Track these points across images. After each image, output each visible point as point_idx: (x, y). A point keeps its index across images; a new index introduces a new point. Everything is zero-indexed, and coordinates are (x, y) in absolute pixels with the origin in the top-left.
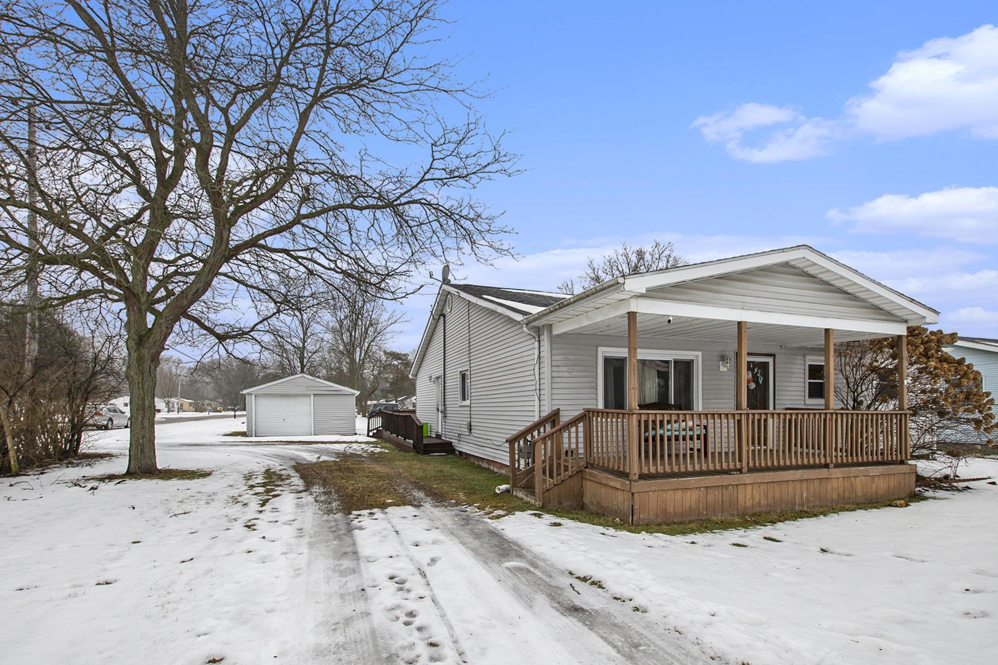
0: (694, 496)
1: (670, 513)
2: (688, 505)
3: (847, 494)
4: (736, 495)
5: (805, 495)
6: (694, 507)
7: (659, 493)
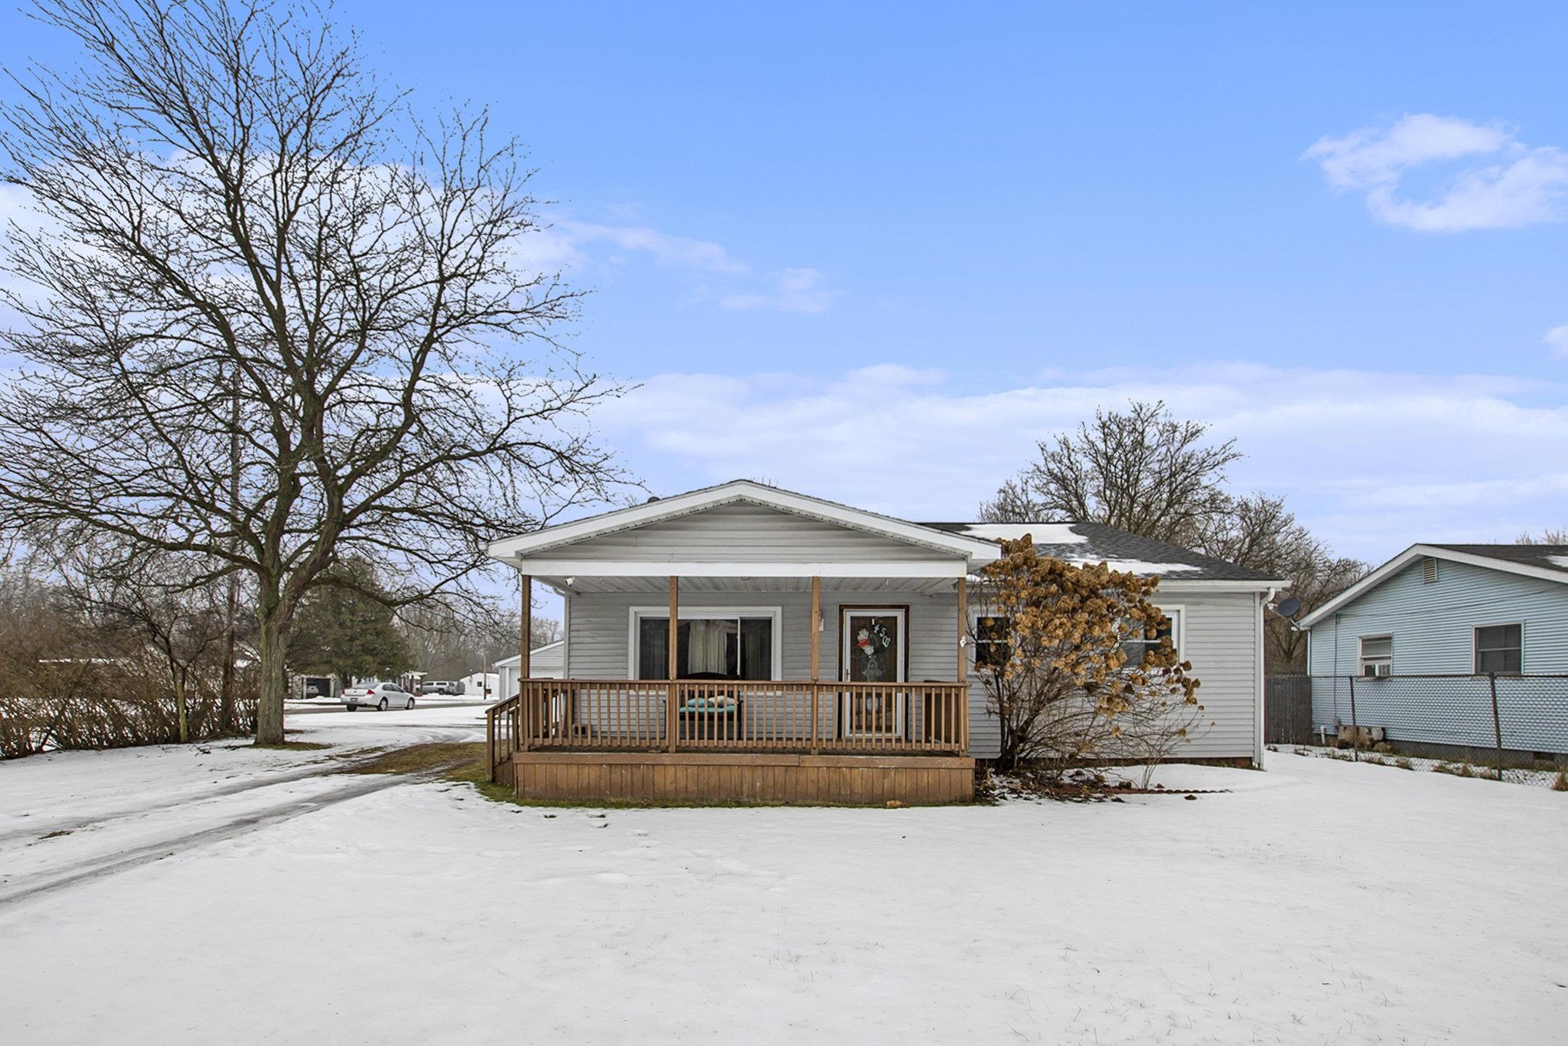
0: (592, 772)
1: (563, 789)
2: (586, 782)
3: (833, 789)
4: (651, 776)
5: (758, 784)
6: (592, 785)
7: (548, 766)
